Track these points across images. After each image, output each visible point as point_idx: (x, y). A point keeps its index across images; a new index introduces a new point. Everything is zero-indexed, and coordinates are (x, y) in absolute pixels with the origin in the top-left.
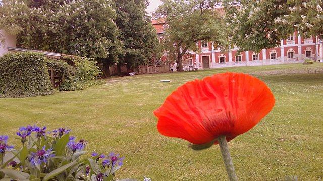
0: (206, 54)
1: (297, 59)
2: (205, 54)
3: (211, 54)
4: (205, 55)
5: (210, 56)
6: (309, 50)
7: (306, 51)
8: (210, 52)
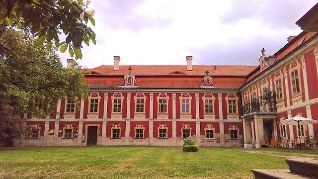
1: (218, 141)
2: (92, 123)
3: (101, 123)
4: (93, 125)
5: (99, 126)
6: (234, 129)
7: (230, 129)
8: (100, 120)
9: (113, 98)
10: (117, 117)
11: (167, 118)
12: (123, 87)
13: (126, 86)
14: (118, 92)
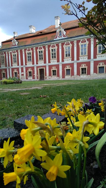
0: (42, 66)
3: (45, 66)
4: (41, 68)
5: (44, 68)
8: (45, 65)
9: (51, 48)
10: (54, 62)
11: (87, 59)
12: (56, 39)
13: (58, 38)
14: (53, 43)
